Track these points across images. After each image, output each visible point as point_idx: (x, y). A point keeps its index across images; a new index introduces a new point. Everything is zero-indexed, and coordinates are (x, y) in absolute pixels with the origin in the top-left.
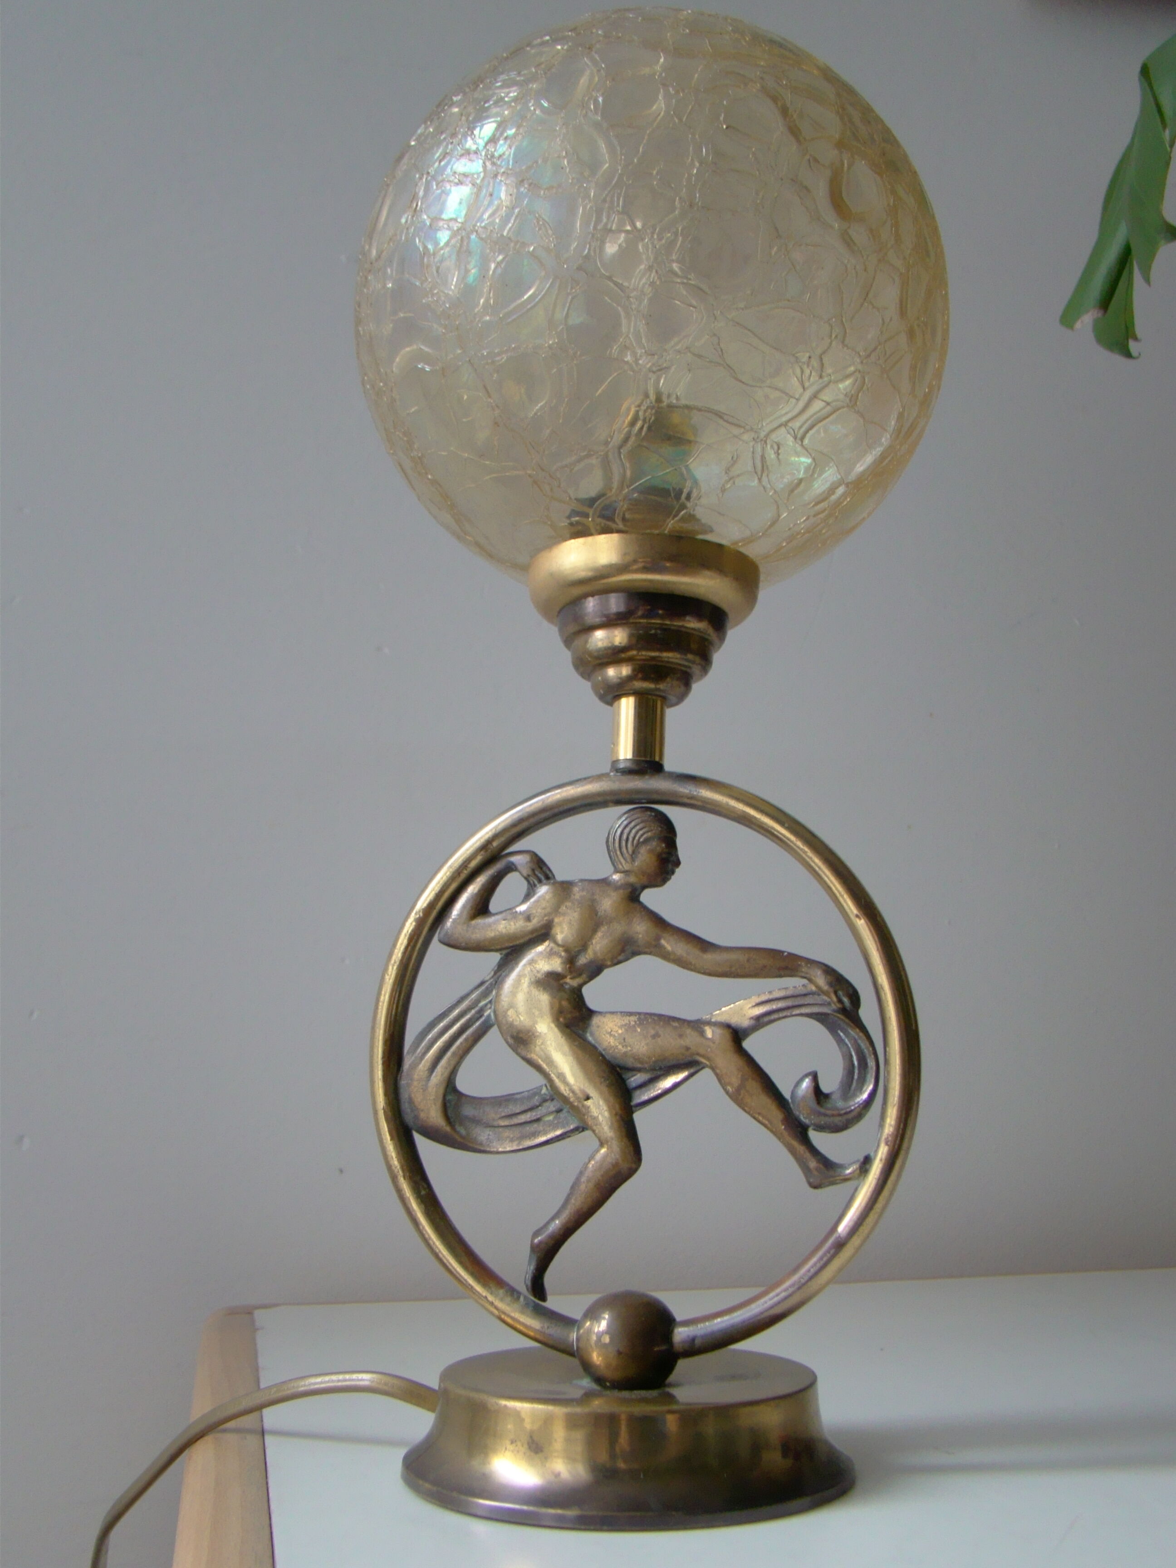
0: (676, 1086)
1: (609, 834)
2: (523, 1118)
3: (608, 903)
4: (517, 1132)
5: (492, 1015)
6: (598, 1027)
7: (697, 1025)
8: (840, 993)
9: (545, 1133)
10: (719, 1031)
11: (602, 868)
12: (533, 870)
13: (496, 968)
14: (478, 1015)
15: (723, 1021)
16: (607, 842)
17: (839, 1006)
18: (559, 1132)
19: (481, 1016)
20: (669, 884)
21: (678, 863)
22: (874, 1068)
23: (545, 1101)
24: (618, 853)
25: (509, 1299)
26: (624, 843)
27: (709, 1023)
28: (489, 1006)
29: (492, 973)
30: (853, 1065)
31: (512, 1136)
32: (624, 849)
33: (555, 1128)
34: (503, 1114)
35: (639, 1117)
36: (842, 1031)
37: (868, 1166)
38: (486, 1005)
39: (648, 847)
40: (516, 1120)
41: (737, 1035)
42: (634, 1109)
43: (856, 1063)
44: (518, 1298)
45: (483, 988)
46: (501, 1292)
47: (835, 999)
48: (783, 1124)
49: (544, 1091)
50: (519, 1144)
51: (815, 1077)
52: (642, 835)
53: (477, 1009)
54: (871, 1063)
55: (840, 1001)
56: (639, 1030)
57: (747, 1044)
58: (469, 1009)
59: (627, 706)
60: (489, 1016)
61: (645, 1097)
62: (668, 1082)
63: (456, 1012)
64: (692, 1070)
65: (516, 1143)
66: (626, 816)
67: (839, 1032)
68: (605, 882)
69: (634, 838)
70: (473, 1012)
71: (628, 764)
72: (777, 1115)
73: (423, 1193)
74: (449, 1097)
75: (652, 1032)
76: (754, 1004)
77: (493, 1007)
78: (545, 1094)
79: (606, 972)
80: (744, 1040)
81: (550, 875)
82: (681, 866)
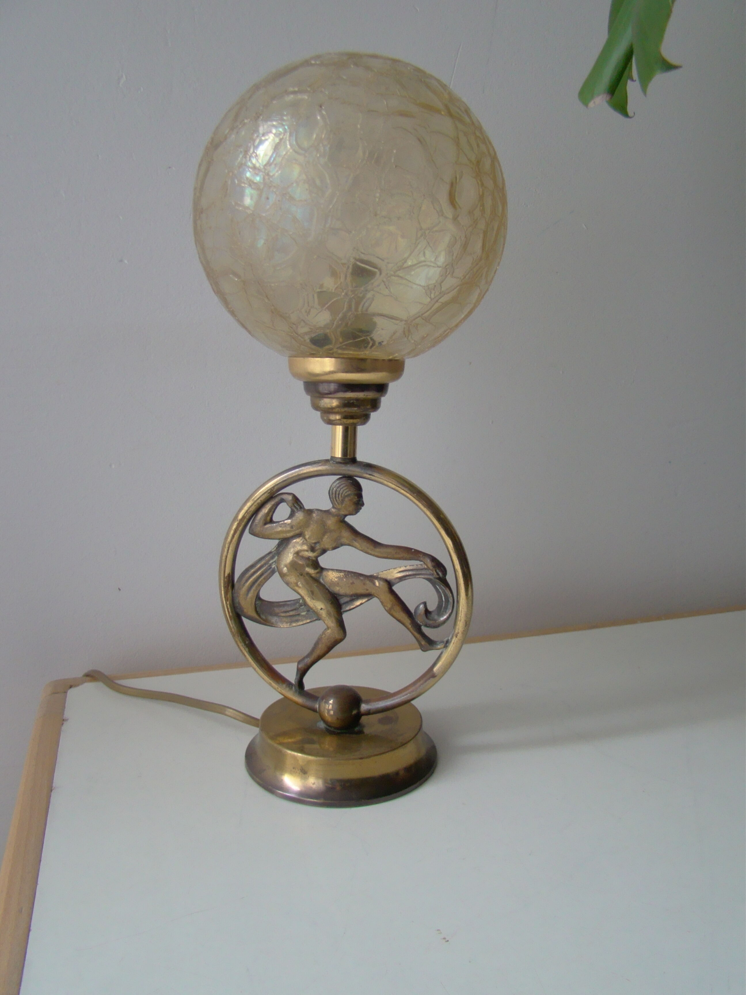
0: (361, 604)
1: (330, 489)
2: (291, 613)
3: (331, 522)
4: (289, 619)
5: (276, 568)
6: (326, 576)
7: (371, 578)
8: (438, 571)
9: (302, 621)
10: (382, 583)
11: (326, 505)
12: (293, 504)
13: (277, 546)
14: (269, 568)
15: (384, 578)
16: (329, 493)
17: (437, 576)
18: (308, 621)
19: (271, 568)
20: (358, 514)
21: (363, 504)
22: (452, 603)
23: (301, 606)
24: (335, 500)
25: (288, 689)
26: (337, 496)
27: (377, 578)
28: (274, 563)
29: (275, 548)
30: (443, 601)
31: (287, 621)
32: (337, 498)
33: (307, 619)
34: (282, 611)
35: (345, 616)
36: (438, 586)
37: (447, 645)
38: (273, 563)
39: (349, 498)
40: (288, 614)
41: (389, 584)
42: (342, 613)
43: (444, 600)
44: (292, 688)
45: (271, 555)
46: (284, 686)
47: (435, 573)
48: (410, 625)
49: (301, 601)
50: (290, 625)
51: (425, 604)
52: (346, 492)
53: (269, 565)
54: (451, 600)
55: (438, 574)
56: (345, 580)
57: (395, 588)
58: (265, 564)
59: (339, 430)
60: (274, 568)
61: (348, 608)
62: (358, 603)
63: (259, 566)
64: (369, 598)
65: (289, 624)
66: (338, 482)
67: (437, 586)
68: (327, 512)
69: (342, 494)
70: (267, 566)
71: (339, 460)
72: (407, 621)
73: (247, 642)
74: (257, 602)
75: (351, 581)
76: (398, 571)
77: (276, 564)
78: (301, 603)
79: (328, 552)
80: (393, 586)
81: (302, 506)
82: (364, 506)
